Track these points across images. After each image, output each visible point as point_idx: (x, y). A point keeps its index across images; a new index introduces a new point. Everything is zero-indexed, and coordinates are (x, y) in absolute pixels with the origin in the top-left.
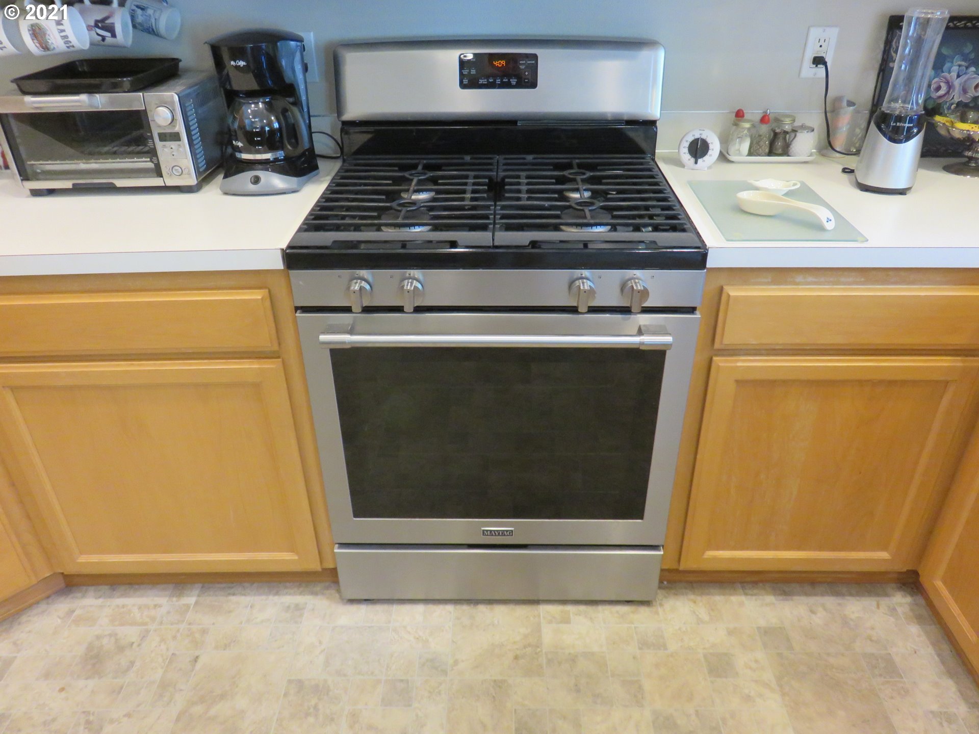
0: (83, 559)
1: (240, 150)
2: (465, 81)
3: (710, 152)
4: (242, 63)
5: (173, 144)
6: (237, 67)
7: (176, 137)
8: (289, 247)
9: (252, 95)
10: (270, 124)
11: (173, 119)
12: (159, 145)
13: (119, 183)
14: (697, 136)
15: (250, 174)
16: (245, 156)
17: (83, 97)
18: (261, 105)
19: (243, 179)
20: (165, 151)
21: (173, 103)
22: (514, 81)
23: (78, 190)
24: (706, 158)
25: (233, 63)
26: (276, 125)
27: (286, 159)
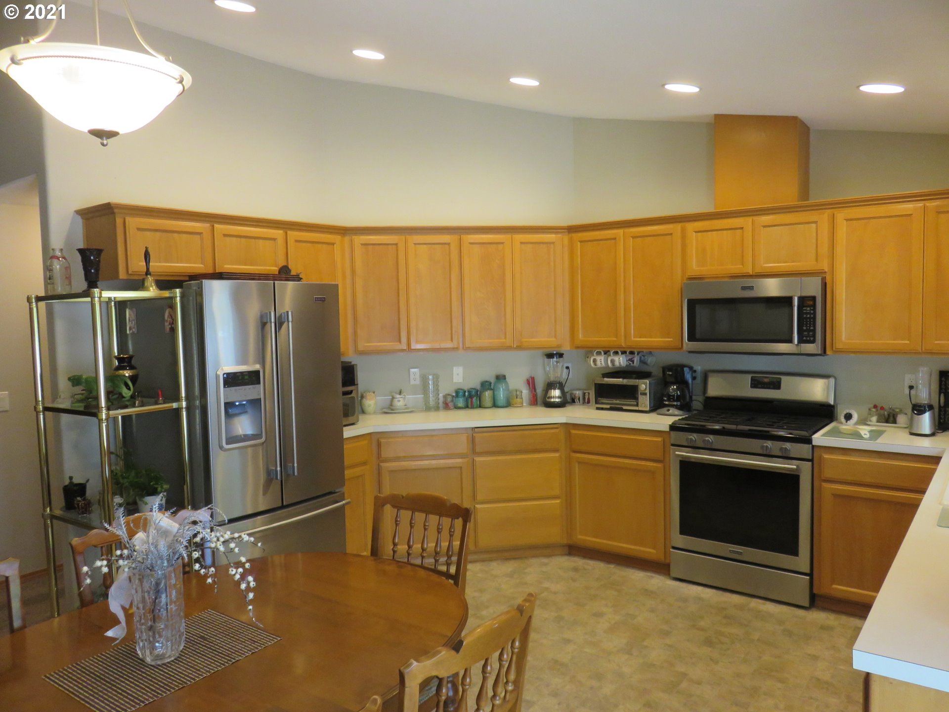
0: (580, 537)
1: (665, 401)
2: (753, 385)
3: (853, 418)
4: (671, 373)
5: (644, 396)
6: (669, 374)
7: (645, 394)
8: (672, 424)
9: (673, 384)
10: (677, 393)
11: (646, 389)
12: (640, 396)
13: (625, 408)
14: (848, 412)
15: (666, 409)
16: (667, 403)
17: (621, 380)
18: (675, 387)
19: (664, 410)
20: (641, 398)
21: (647, 383)
22: (772, 387)
23: (611, 409)
24: (851, 420)
25: (668, 373)
26: (679, 394)
27: (681, 405)
